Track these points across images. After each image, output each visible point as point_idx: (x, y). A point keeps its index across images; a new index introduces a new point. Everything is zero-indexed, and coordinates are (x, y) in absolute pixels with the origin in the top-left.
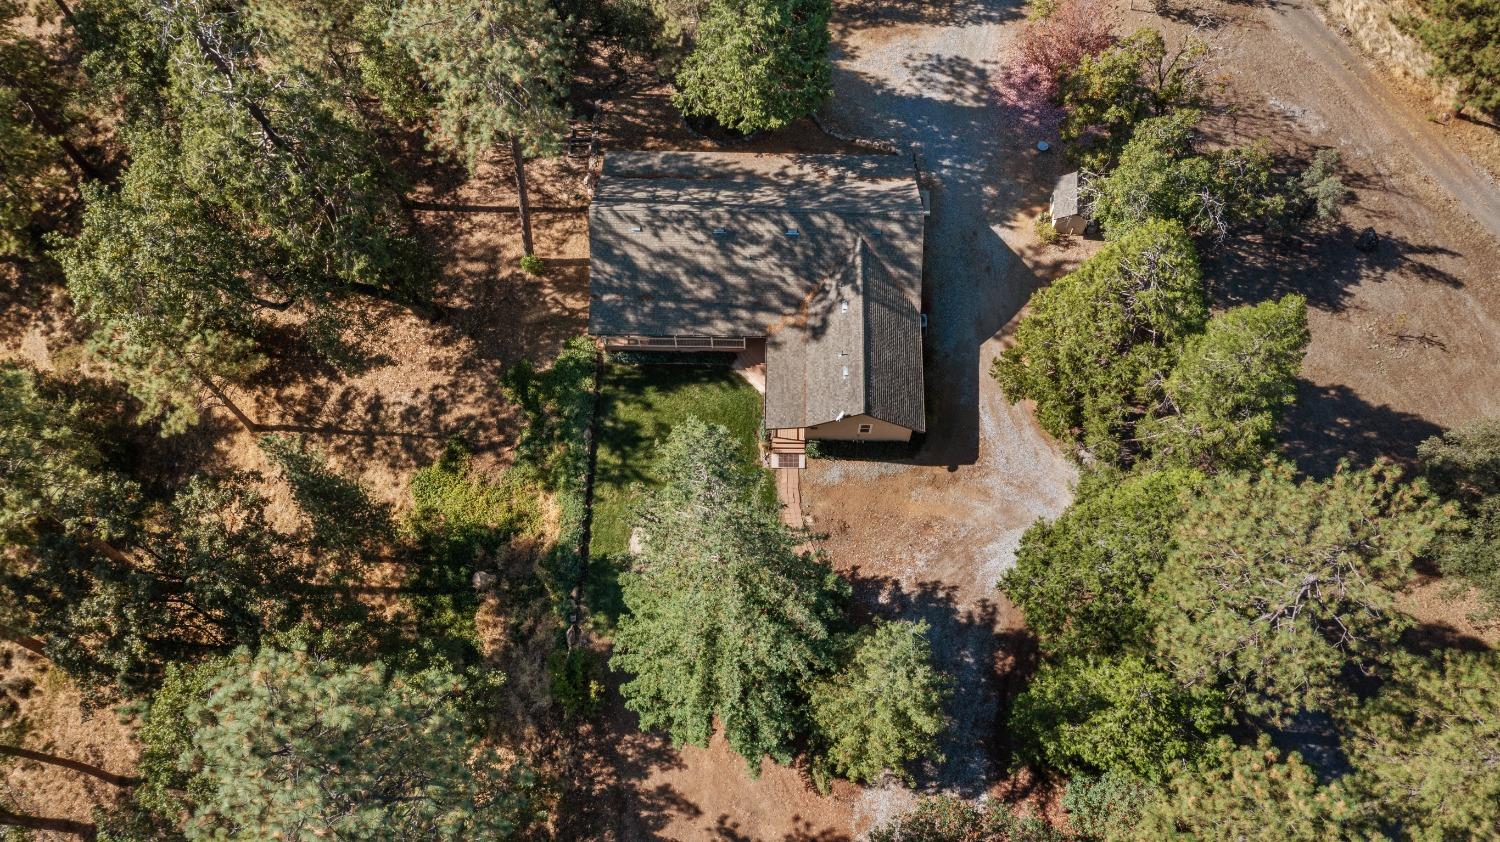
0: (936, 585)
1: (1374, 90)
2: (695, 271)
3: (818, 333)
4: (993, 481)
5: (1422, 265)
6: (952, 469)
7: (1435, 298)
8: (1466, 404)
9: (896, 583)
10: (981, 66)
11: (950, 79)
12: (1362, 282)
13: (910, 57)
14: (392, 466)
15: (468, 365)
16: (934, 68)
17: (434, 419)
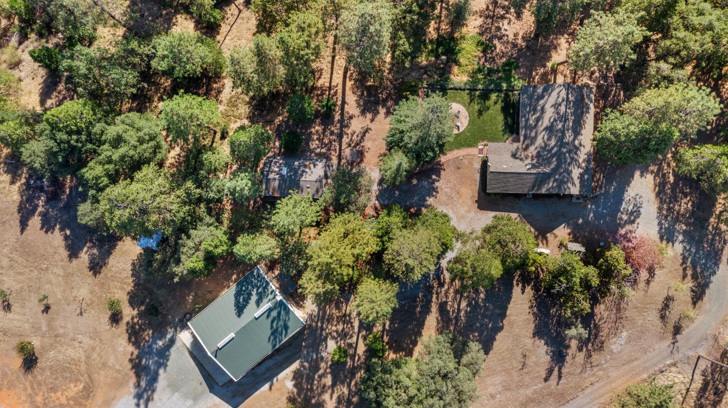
0: (437, 192)
1: (633, 374)
2: (538, 120)
3: (514, 156)
4: (472, 214)
5: (553, 370)
6: (476, 201)
7: (541, 373)
8: (500, 372)
9: (438, 181)
10: (636, 223)
11: (630, 210)
12: (546, 347)
13: (641, 197)
14: (481, 26)
15: (515, 45)
16: (635, 205)
17: (496, 36)
